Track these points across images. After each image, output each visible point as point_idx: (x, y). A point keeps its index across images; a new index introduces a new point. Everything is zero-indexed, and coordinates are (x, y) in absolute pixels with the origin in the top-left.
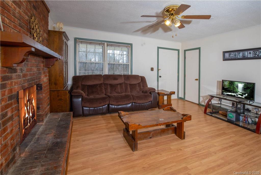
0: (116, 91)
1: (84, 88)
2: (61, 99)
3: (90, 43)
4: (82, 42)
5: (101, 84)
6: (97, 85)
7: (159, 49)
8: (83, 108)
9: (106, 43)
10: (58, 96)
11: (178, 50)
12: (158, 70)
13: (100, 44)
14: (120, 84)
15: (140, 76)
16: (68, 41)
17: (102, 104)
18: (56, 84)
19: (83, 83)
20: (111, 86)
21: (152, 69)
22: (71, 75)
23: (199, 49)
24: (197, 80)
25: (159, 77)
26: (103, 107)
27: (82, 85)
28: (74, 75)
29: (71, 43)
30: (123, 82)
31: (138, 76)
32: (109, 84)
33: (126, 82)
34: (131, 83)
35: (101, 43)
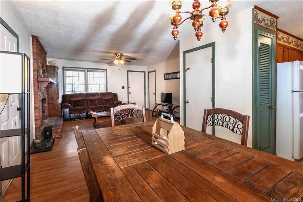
0: (94, 104)
1: (70, 102)
2: (55, 109)
3: (75, 70)
4: (68, 70)
5: (83, 99)
6: (80, 100)
7: (129, 72)
8: (70, 115)
9: (86, 70)
10: (54, 107)
11: (145, 72)
12: (128, 88)
13: (82, 71)
14: (97, 99)
15: (113, 93)
16: (58, 70)
17: (83, 112)
18: (52, 99)
19: (70, 100)
20: (91, 100)
21: (123, 88)
22: (61, 94)
23: (155, 71)
24: (154, 94)
25: (129, 93)
26: (84, 114)
27: (69, 100)
28: (63, 94)
29: (60, 71)
30: (100, 97)
31: (111, 93)
32: (89, 100)
33: (102, 98)
34: (106, 98)
35: (83, 69)
